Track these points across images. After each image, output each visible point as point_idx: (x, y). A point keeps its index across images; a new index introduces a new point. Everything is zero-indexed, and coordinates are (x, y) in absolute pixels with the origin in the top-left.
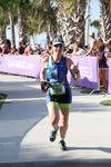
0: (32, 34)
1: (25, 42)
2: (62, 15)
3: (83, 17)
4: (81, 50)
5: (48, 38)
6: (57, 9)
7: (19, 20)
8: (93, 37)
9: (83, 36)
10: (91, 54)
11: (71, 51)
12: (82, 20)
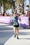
0: (7, 9)
1: (5, 12)
2: (17, 3)
3: (24, 4)
4: (23, 15)
5: (12, 11)
6: (15, 1)
7: (3, 5)
8: (27, 10)
9: (24, 10)
10: (26, 16)
11: (20, 15)
12: (23, 5)
